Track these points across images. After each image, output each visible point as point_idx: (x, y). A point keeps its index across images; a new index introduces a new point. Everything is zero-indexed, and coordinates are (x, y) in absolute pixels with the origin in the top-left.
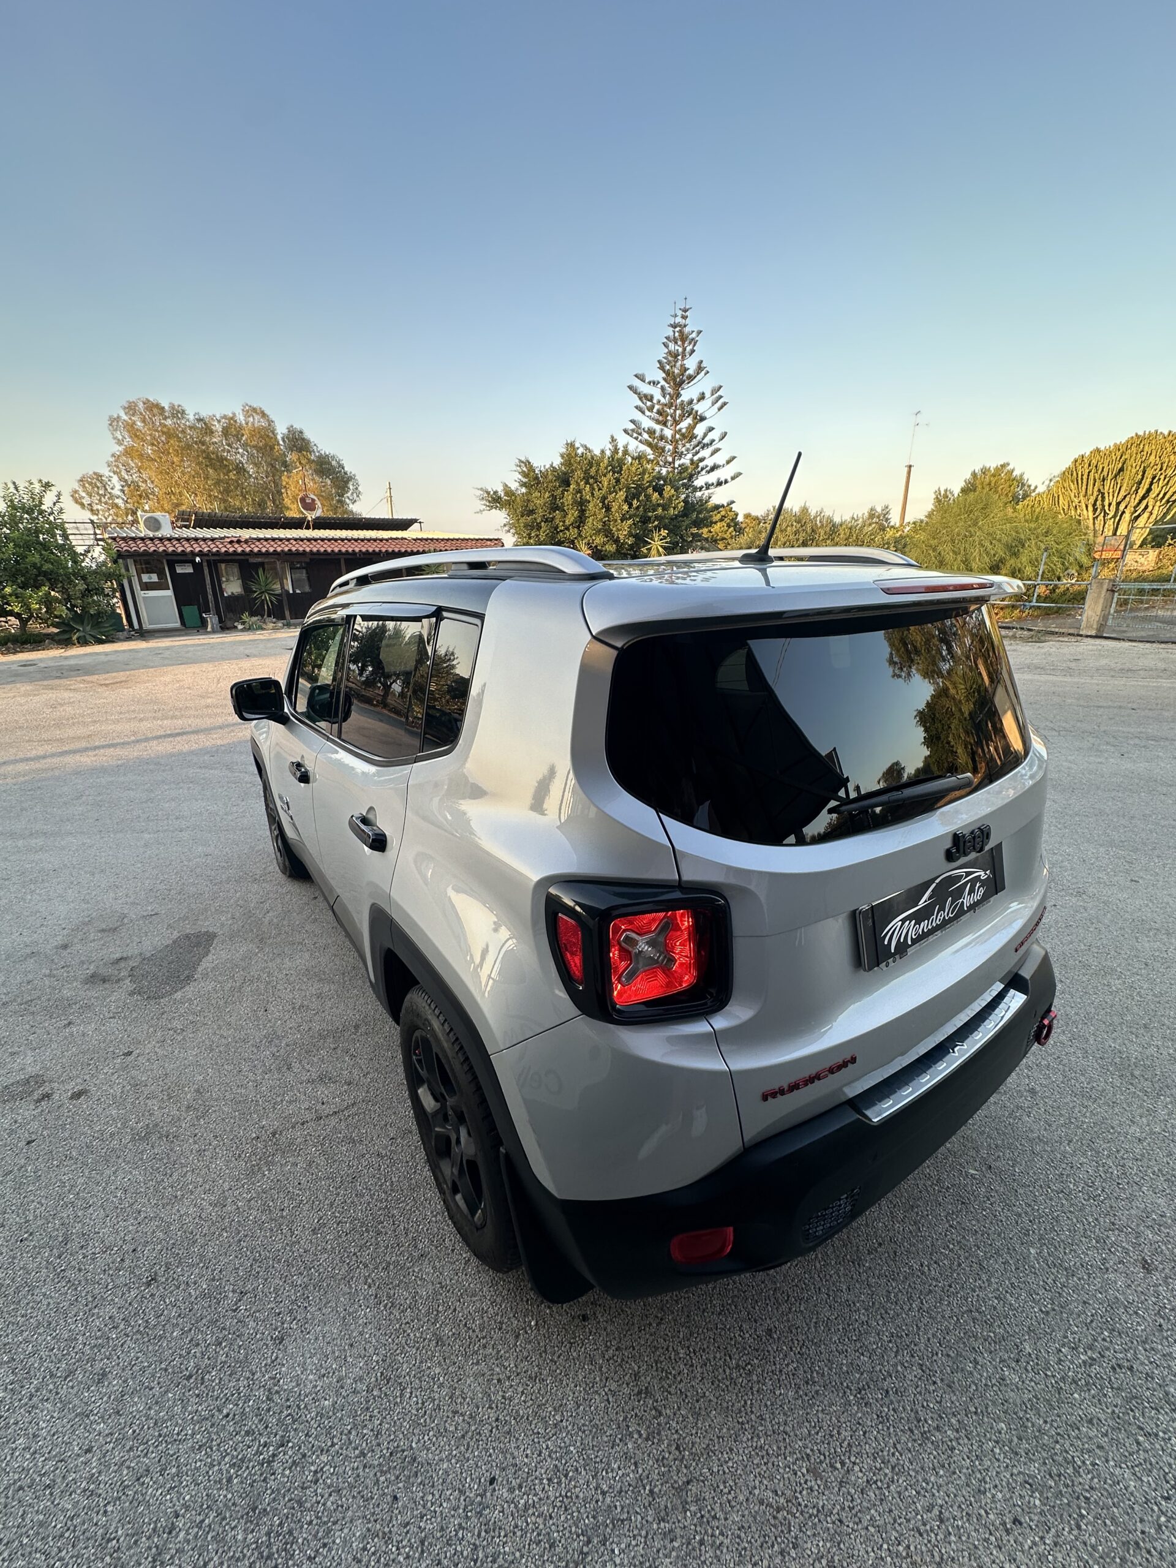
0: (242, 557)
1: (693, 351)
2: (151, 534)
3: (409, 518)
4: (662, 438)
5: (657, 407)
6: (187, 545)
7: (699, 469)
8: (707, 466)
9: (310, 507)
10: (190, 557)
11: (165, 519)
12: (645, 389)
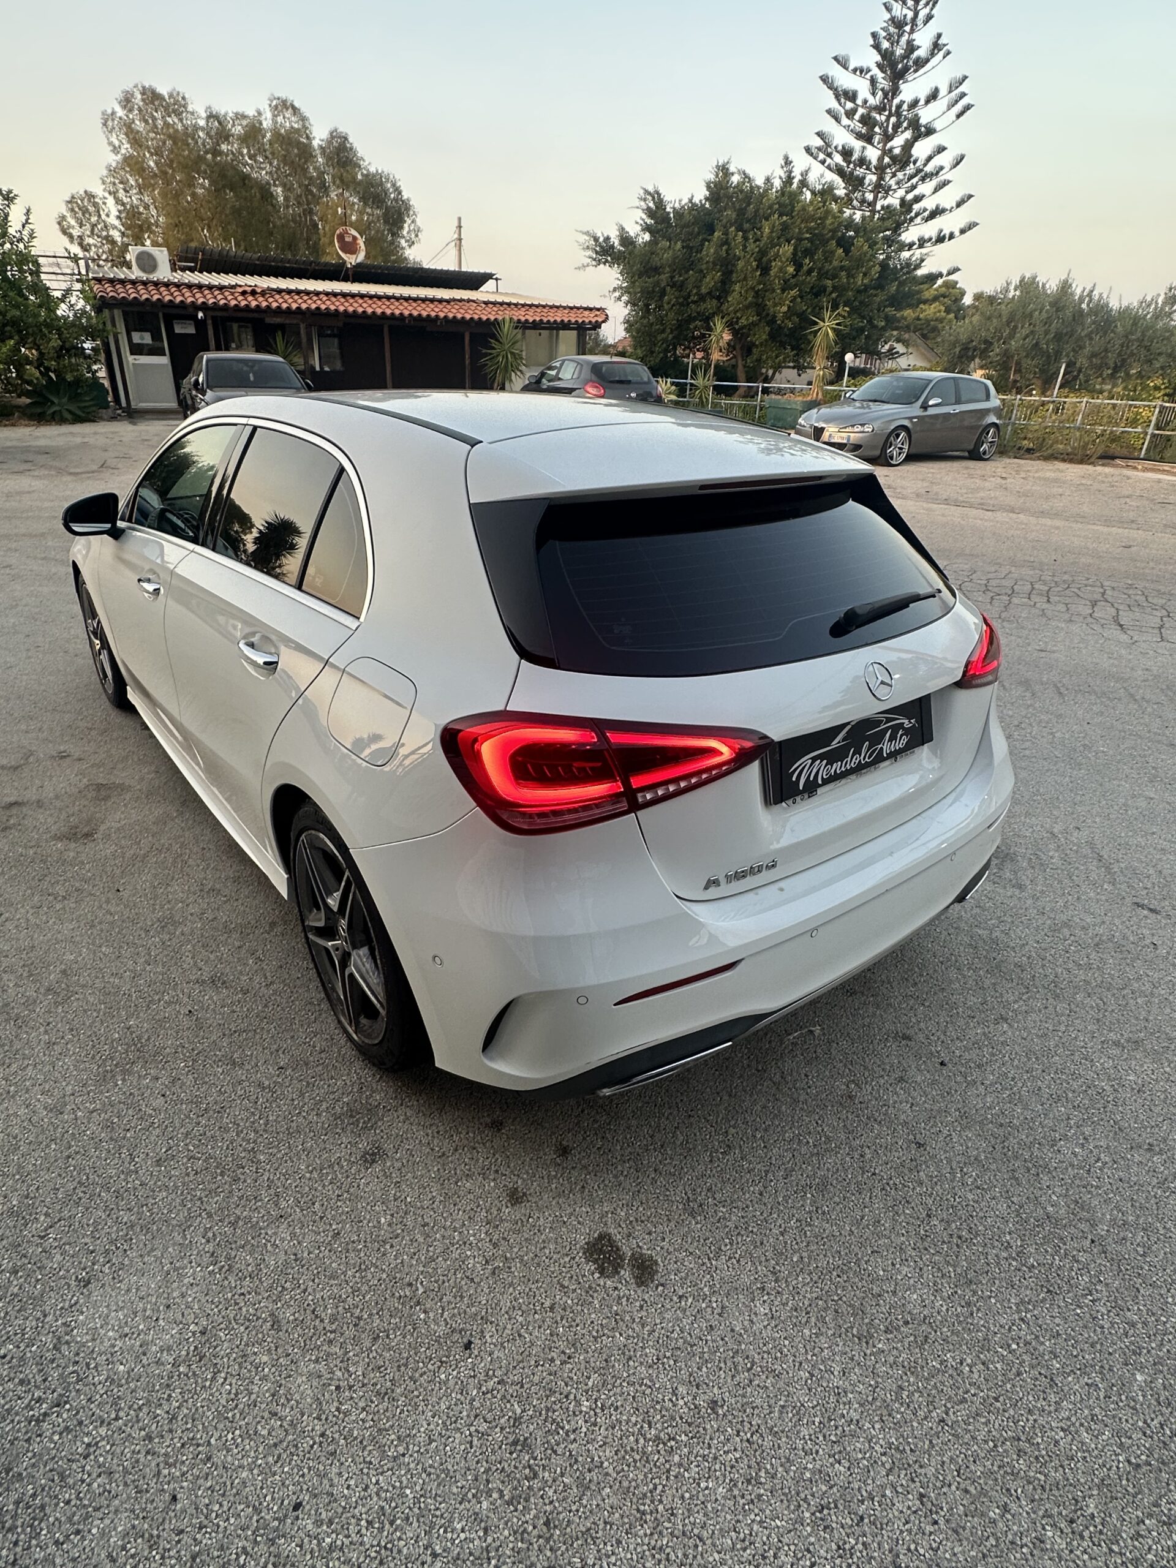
0: (256, 315)
1: (929, 17)
2: (144, 277)
3: (482, 271)
4: (862, 162)
5: (861, 111)
6: (188, 294)
7: (913, 214)
8: (925, 210)
9: (350, 248)
10: (191, 310)
11: (162, 256)
12: (846, 80)
